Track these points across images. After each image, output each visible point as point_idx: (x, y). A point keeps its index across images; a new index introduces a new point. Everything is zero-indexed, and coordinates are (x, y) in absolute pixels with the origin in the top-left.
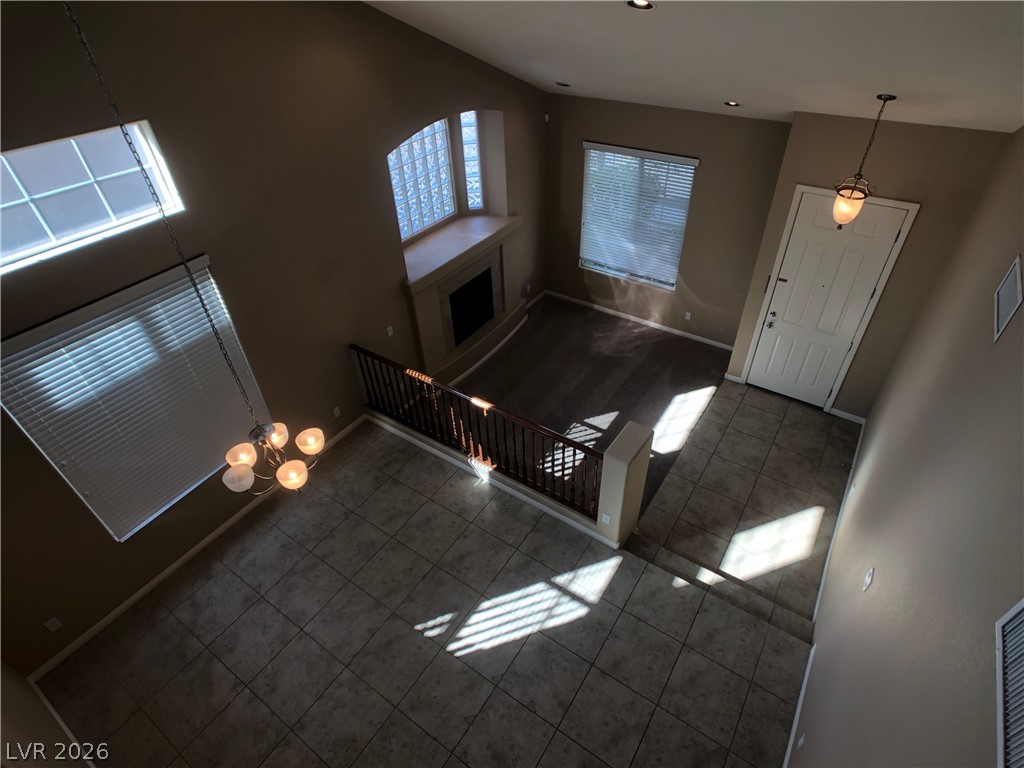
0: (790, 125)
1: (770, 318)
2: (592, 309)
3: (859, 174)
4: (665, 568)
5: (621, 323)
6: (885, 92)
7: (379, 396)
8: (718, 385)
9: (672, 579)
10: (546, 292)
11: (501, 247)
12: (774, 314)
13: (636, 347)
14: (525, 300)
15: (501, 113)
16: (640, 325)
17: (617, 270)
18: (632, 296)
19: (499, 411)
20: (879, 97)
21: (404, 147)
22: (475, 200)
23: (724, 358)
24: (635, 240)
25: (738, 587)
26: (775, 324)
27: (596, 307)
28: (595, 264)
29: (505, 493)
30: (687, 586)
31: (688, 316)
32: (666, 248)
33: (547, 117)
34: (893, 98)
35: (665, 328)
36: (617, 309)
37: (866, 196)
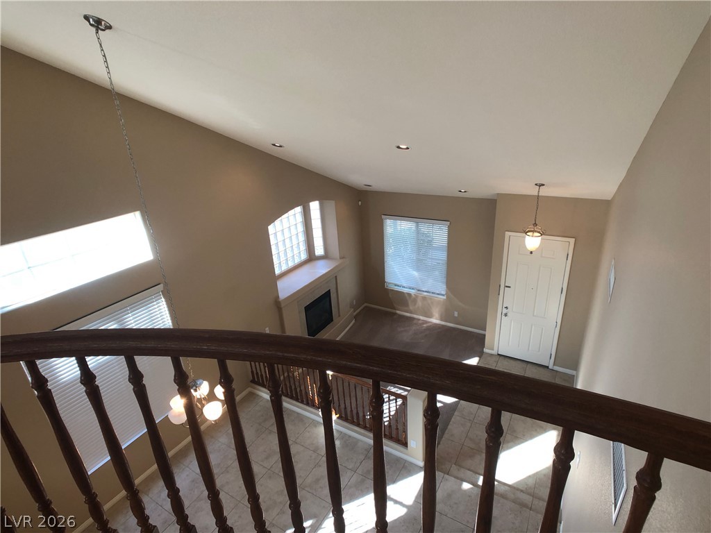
0: (496, 200)
1: (505, 311)
2: (396, 314)
3: (535, 223)
4: (457, 478)
5: (415, 322)
6: (538, 182)
7: (260, 374)
8: (480, 357)
9: (461, 485)
10: (366, 304)
11: (336, 277)
12: (507, 308)
13: (426, 335)
14: (353, 310)
15: (334, 202)
16: (426, 322)
17: (410, 288)
18: (419, 303)
19: (339, 375)
20: (536, 185)
21: (277, 222)
22: (319, 251)
23: (481, 340)
24: (418, 269)
25: (507, 488)
26: (508, 314)
27: (398, 312)
28: (396, 285)
29: (345, 434)
30: (472, 488)
31: (456, 314)
32: (437, 273)
33: (360, 203)
34: (543, 185)
35: (443, 323)
36: (411, 313)
37: (542, 235)
